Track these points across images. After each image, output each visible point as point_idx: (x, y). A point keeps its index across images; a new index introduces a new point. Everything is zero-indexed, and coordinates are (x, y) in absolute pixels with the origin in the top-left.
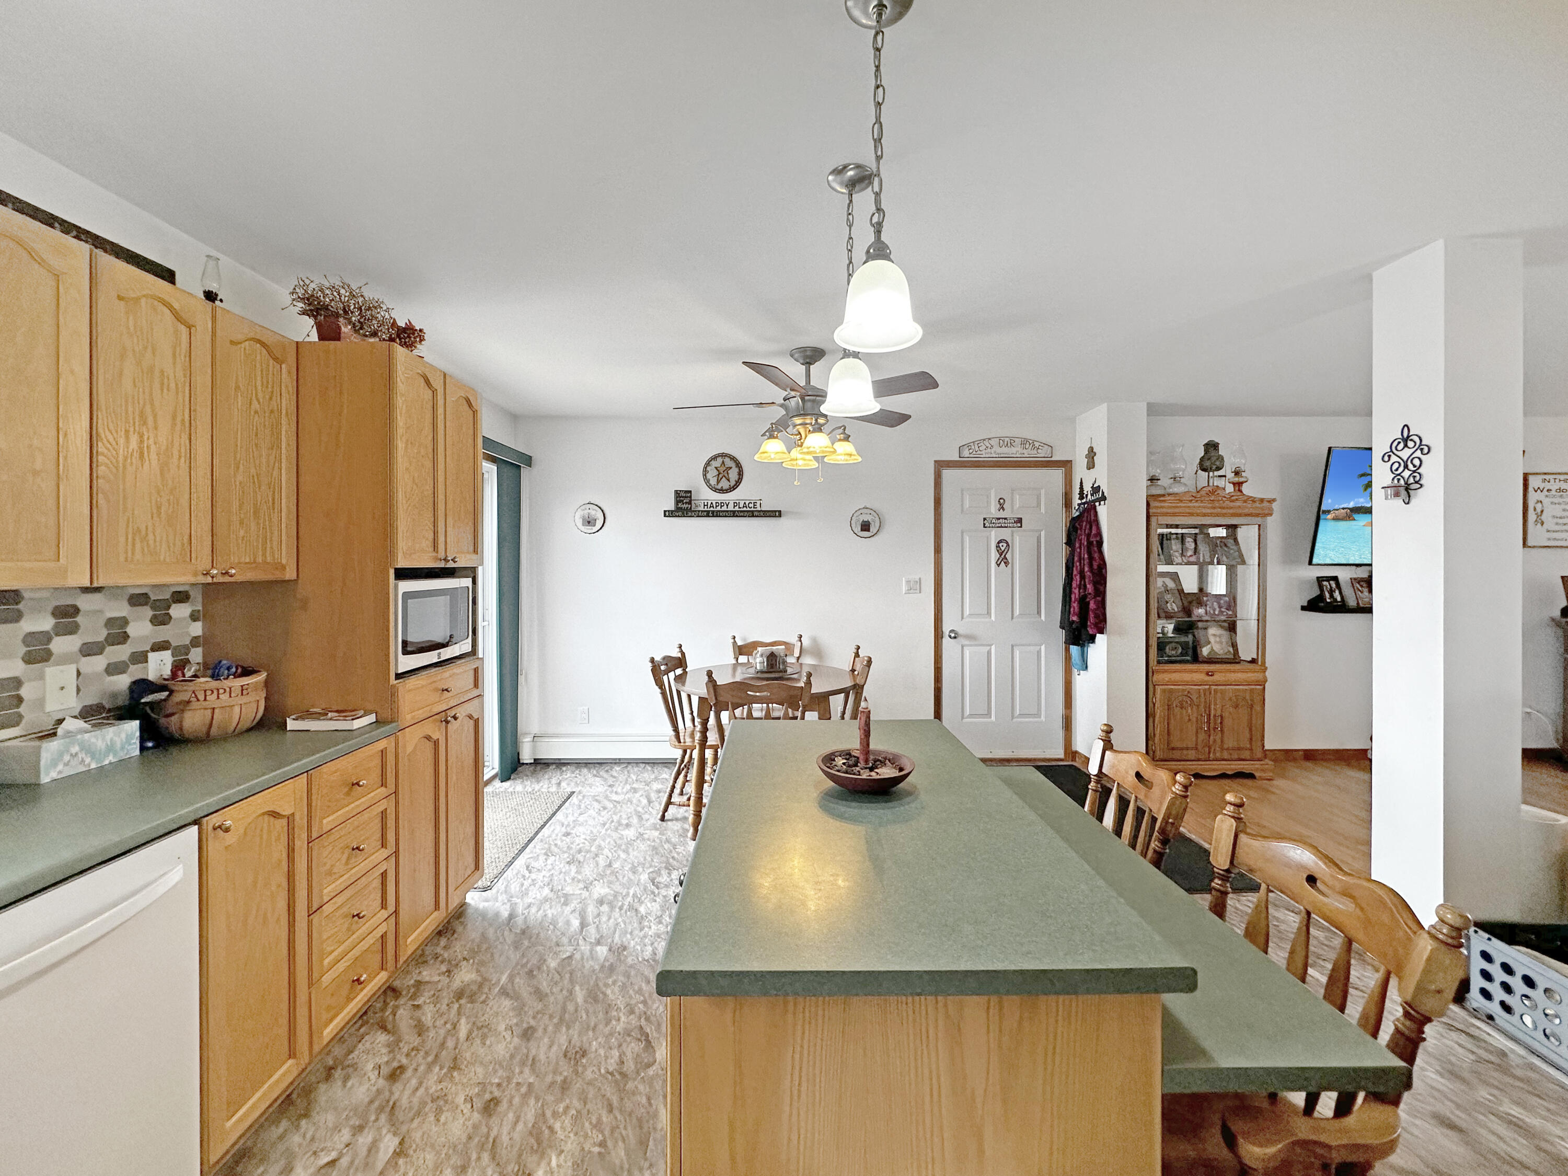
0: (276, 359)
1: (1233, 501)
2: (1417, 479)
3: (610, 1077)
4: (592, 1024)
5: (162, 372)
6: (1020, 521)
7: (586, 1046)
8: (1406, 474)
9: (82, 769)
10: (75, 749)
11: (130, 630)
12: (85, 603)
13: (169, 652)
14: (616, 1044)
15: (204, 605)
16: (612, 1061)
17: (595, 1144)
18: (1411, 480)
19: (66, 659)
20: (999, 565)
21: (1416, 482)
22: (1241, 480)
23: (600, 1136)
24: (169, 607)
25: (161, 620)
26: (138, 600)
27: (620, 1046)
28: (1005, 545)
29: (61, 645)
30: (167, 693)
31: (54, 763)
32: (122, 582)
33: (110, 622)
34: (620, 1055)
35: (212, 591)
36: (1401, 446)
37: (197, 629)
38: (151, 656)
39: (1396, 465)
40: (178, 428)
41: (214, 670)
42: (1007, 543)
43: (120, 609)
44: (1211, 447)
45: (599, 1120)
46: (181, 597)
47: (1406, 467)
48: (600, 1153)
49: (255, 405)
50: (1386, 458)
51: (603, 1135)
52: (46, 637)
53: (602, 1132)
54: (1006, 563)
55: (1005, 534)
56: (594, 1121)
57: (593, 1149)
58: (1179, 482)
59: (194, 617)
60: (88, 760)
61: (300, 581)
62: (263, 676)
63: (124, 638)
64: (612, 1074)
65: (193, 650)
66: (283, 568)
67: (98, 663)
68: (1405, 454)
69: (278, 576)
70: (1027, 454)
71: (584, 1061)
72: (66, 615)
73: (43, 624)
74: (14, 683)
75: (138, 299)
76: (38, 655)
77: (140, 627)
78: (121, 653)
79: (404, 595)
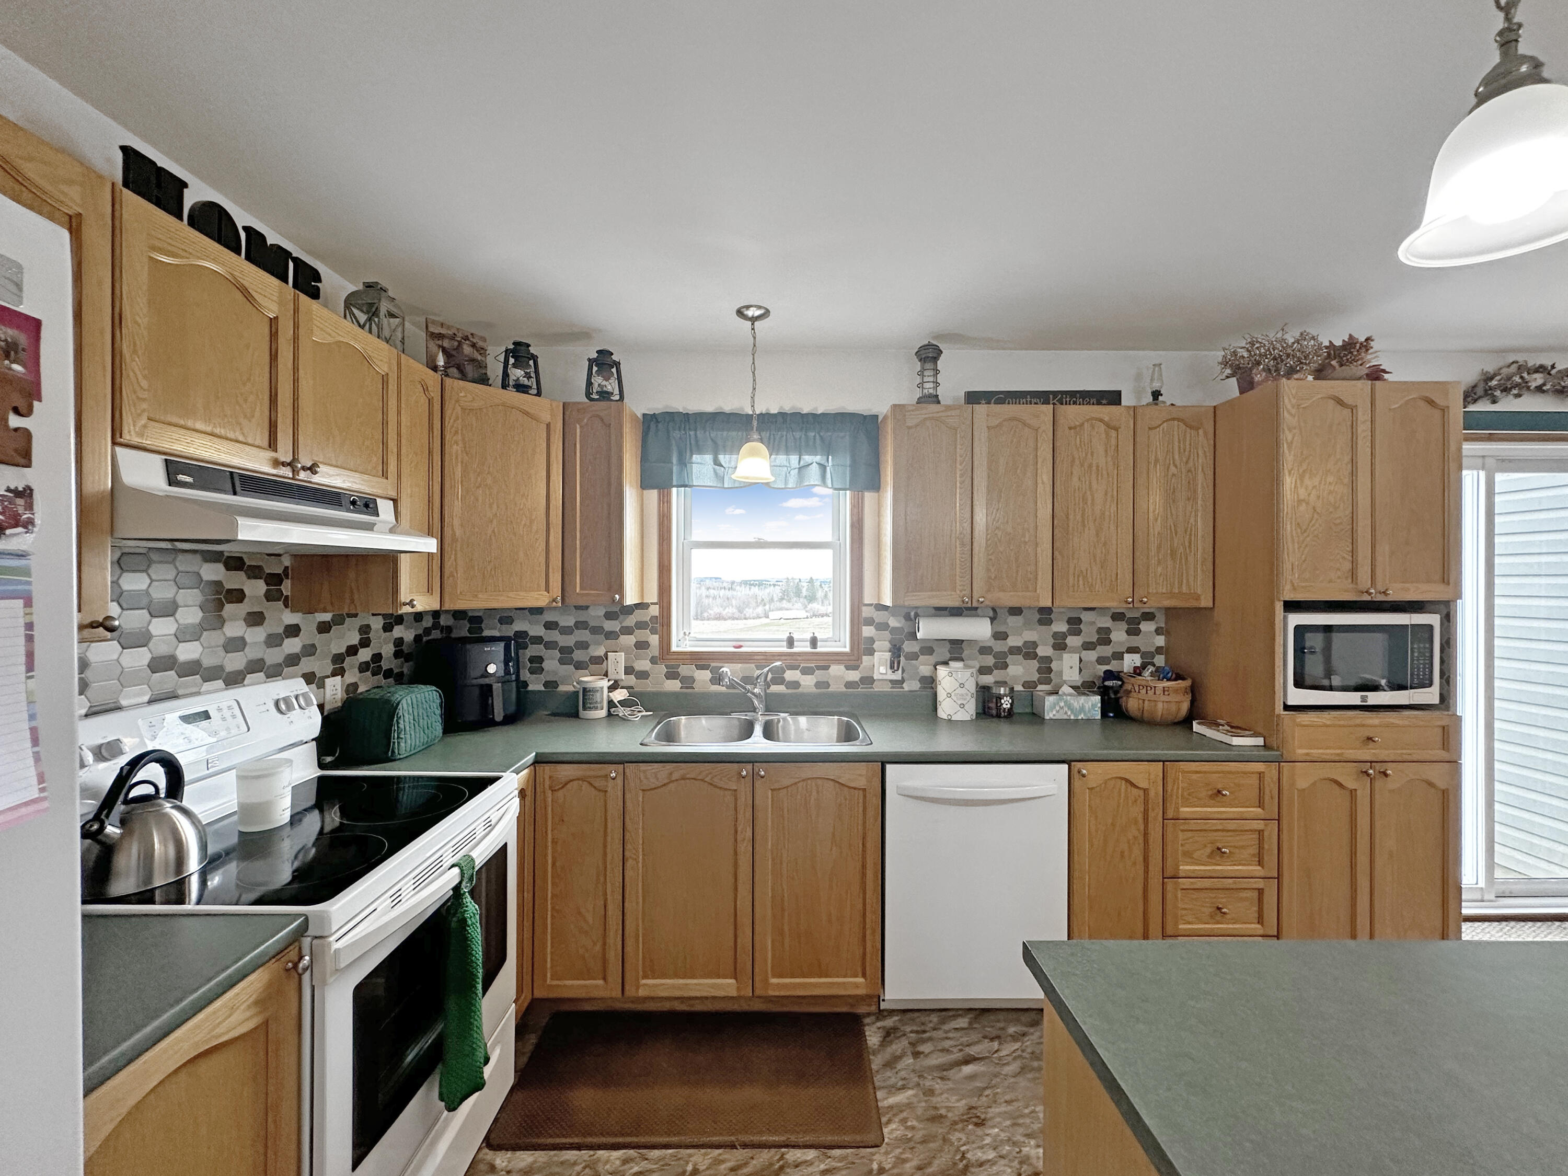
0: (1191, 427)
3: (958, 1157)
4: (1021, 1121)
5: (1098, 467)
7: (990, 1123)
9: (1065, 717)
10: (1062, 704)
11: (1113, 636)
13: (1138, 655)
14: (1004, 1152)
15: (1166, 623)
16: (980, 1154)
17: (880, 1164)
19: (1074, 650)
23: (890, 1166)
24: (1139, 624)
25: (1133, 631)
26: (1117, 617)
27: (1002, 1157)
29: (1072, 641)
30: (1120, 683)
31: (1052, 709)
32: (1107, 605)
33: (1100, 630)
34: (989, 1161)
35: (1171, 613)
37: (1160, 641)
38: (1126, 655)
40: (1109, 499)
41: (1160, 674)
43: (1106, 622)
45: (905, 1161)
46: (1148, 616)
48: (871, 1171)
49: (1173, 469)
51: (890, 1169)
52: (1064, 636)
53: (893, 1167)
56: (904, 1156)
57: (875, 1163)
59: (1158, 631)
60: (1069, 713)
61: (1216, 610)
62: (1188, 683)
63: (1108, 642)
64: (961, 1160)
65: (1157, 656)
66: (1198, 598)
67: (1091, 656)
69: (1193, 604)
71: (970, 1127)
72: (1075, 623)
73: (1062, 627)
74: (1048, 660)
75: (1082, 425)
76: (1060, 645)
77: (1119, 635)
78: (1106, 651)
79: (1298, 628)
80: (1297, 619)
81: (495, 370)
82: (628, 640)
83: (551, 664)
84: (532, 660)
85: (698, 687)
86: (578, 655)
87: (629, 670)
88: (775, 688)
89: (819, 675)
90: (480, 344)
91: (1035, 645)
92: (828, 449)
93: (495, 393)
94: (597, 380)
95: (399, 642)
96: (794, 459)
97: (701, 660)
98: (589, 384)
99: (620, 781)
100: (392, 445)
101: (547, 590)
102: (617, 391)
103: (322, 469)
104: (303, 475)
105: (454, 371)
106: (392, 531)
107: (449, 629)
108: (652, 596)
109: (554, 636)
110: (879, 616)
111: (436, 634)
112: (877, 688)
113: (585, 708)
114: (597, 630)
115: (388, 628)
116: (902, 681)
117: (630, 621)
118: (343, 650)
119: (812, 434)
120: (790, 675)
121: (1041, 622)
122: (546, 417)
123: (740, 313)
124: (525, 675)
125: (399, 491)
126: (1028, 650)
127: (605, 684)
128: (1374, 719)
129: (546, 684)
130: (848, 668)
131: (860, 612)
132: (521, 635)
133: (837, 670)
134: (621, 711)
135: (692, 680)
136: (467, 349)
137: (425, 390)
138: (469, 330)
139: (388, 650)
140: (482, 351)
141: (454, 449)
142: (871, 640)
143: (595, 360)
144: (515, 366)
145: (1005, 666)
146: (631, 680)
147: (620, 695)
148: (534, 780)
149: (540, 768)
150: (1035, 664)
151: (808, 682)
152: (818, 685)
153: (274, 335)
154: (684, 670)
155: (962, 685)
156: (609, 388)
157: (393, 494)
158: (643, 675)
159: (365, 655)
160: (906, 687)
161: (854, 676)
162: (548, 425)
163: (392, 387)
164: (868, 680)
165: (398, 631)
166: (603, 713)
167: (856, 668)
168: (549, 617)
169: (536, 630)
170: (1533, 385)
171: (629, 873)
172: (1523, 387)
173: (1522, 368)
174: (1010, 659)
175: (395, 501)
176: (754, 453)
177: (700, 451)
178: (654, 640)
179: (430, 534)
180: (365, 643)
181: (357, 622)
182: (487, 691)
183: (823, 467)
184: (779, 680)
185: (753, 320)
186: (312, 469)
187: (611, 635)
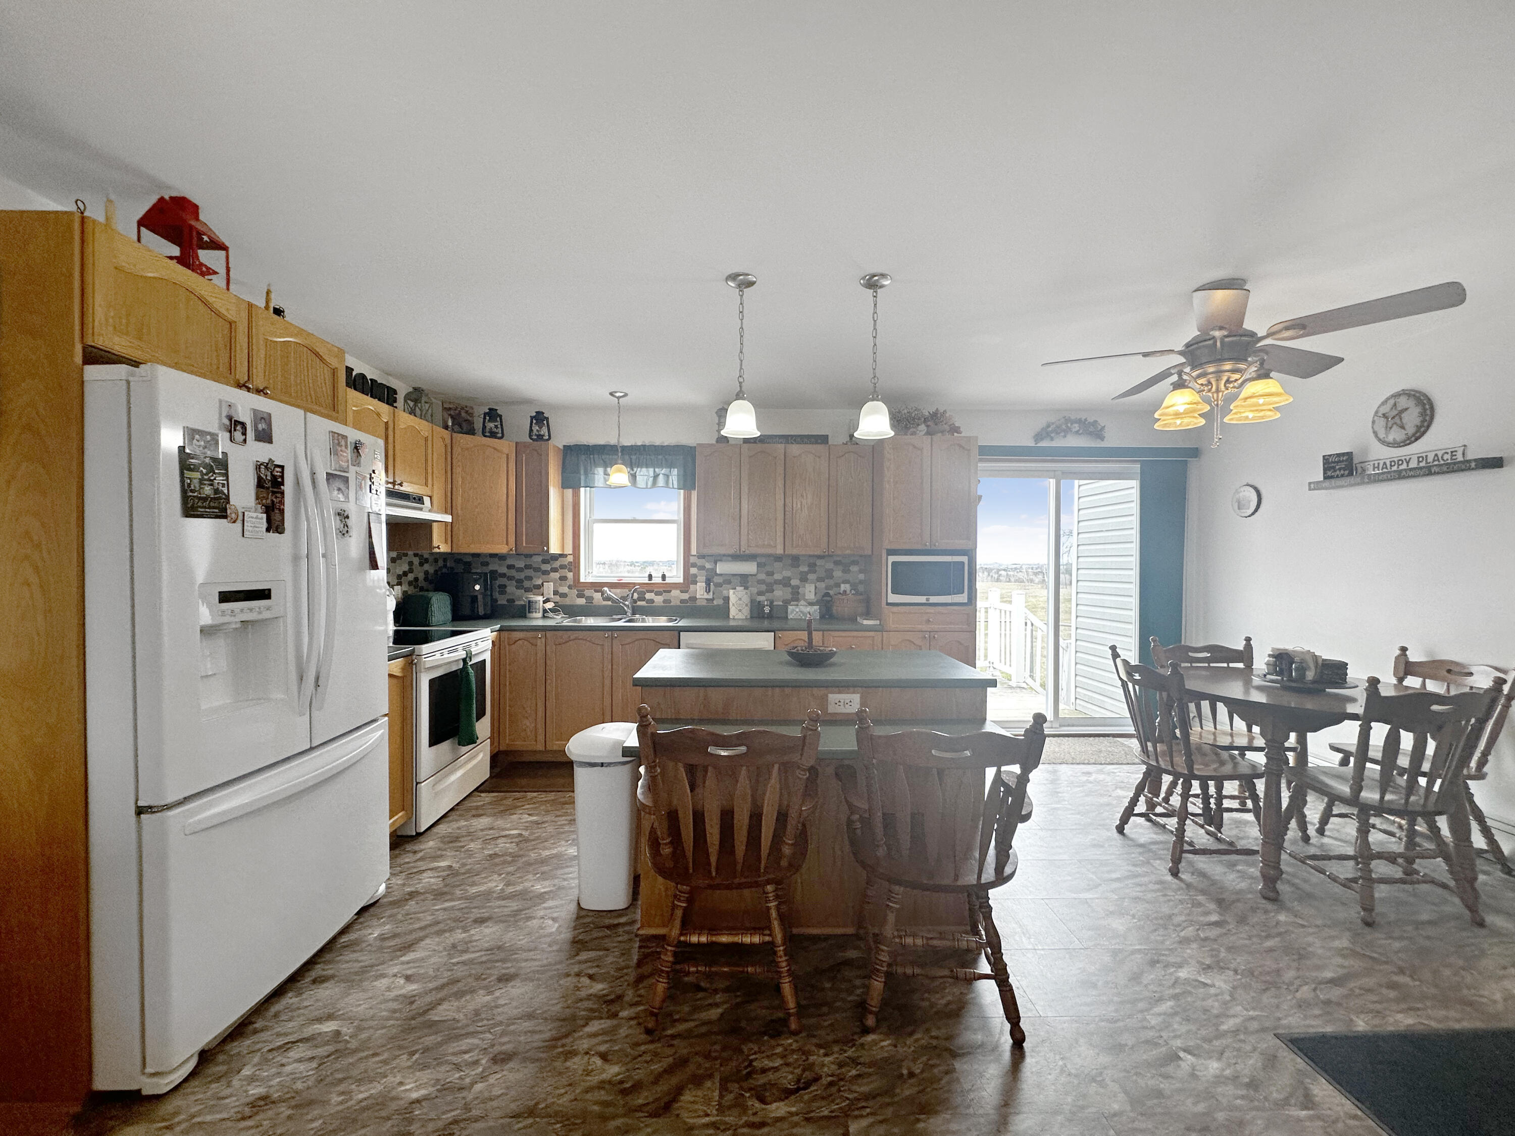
0: (860, 457)
9: (799, 617)
10: (798, 610)
11: (834, 574)
12: (819, 562)
13: (849, 585)
15: (865, 567)
19: (812, 582)
24: (849, 567)
25: (846, 571)
26: (837, 562)
29: (811, 577)
30: (834, 599)
31: (792, 613)
33: (827, 571)
37: (862, 577)
38: (842, 585)
43: (830, 565)
46: (855, 563)
49: (850, 480)
52: (806, 574)
59: (861, 571)
60: (802, 615)
61: (872, 556)
63: (832, 577)
65: (860, 586)
67: (822, 585)
72: (812, 567)
73: (805, 569)
74: (798, 587)
75: (800, 455)
76: (804, 579)
77: (838, 574)
78: (831, 582)
79: (894, 563)
80: (892, 559)
81: (478, 424)
82: (556, 575)
83: (511, 589)
84: (500, 586)
85: (595, 602)
86: (527, 584)
87: (556, 593)
88: (639, 603)
89: (665, 596)
90: (470, 411)
91: (789, 579)
92: (671, 466)
93: (479, 439)
94: (535, 428)
95: (426, 573)
96: (651, 470)
97: (597, 587)
98: (531, 430)
99: (543, 640)
100: (430, 471)
101: (507, 544)
102: (547, 434)
103: (404, 484)
104: (397, 487)
105: (456, 428)
106: (430, 511)
107: (452, 568)
108: (569, 550)
109: (513, 573)
110: (700, 562)
111: (444, 570)
112: (698, 603)
113: (529, 612)
114: (537, 570)
115: (421, 564)
116: (713, 600)
117: (556, 564)
118: (401, 573)
119: (660, 457)
120: (648, 596)
121: (793, 566)
122: (506, 451)
123: (611, 394)
124: (496, 595)
125: (432, 492)
126: (785, 582)
127: (540, 599)
128: (931, 610)
129: (508, 601)
130: (682, 592)
131: (689, 559)
132: (494, 573)
133: (675, 593)
134: (551, 614)
135: (592, 598)
136: (463, 414)
137: (444, 439)
138: (464, 403)
139: (421, 576)
140: (471, 415)
141: (458, 470)
142: (695, 576)
143: (534, 417)
144: (489, 421)
145: (773, 591)
146: (557, 598)
147: (549, 605)
148: (499, 638)
149: (503, 633)
150: (790, 590)
151: (659, 600)
152: (665, 601)
153: (387, 429)
154: (587, 593)
155: (740, 599)
156: (542, 433)
157: (430, 494)
158: (564, 595)
159: (411, 577)
160: (715, 602)
161: (685, 596)
162: (508, 455)
163: (430, 442)
164: (693, 599)
165: (426, 567)
166: (540, 615)
167: (686, 592)
168: (509, 562)
169: (503, 570)
170: (1074, 430)
171: (548, 687)
172: (1067, 431)
173: (1067, 420)
174: (775, 587)
175: (430, 497)
176: (620, 471)
177: (597, 466)
178: (570, 575)
179: (446, 512)
180: (411, 571)
181: (407, 559)
182: (474, 599)
183: (667, 476)
184: (643, 599)
185: (619, 398)
186: (401, 485)
187: (546, 573)
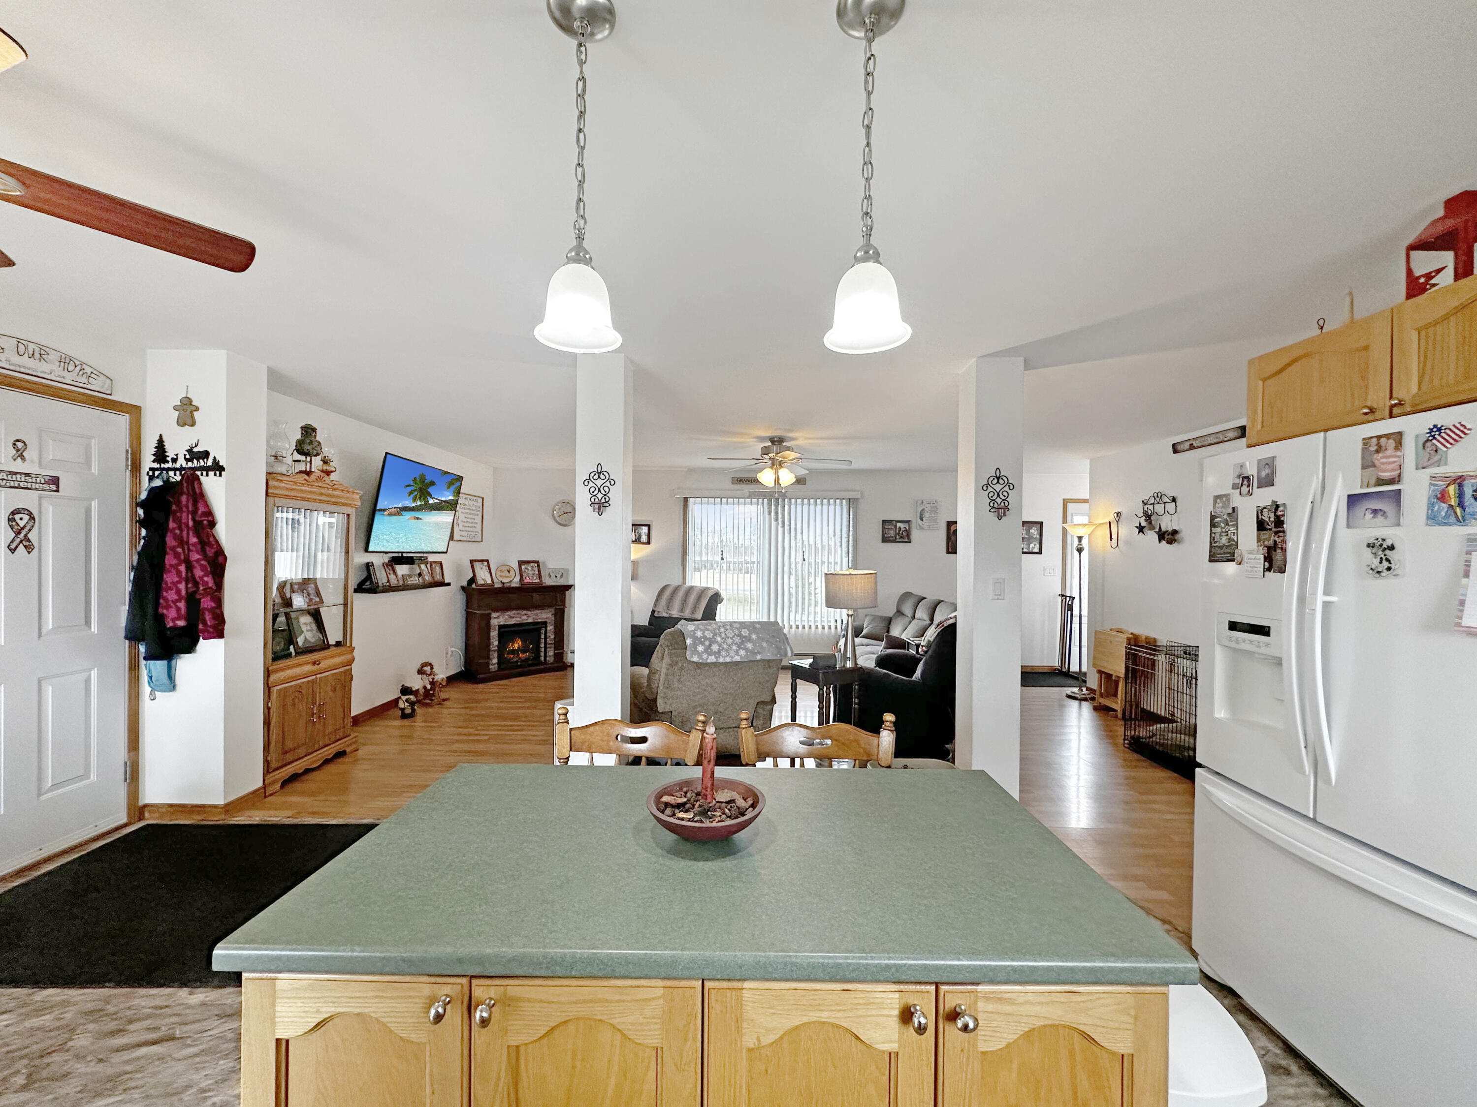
1: (334, 490)
2: (607, 500)
6: (55, 481)
8: (600, 496)
18: (603, 500)
20: (13, 551)
21: (607, 502)
22: (329, 468)
28: (26, 518)
36: (597, 476)
39: (593, 489)
42: (30, 514)
44: (308, 431)
47: (599, 490)
50: (586, 482)
54: (29, 548)
55: (27, 499)
58: (280, 461)
68: (599, 483)
70: (70, 378)
